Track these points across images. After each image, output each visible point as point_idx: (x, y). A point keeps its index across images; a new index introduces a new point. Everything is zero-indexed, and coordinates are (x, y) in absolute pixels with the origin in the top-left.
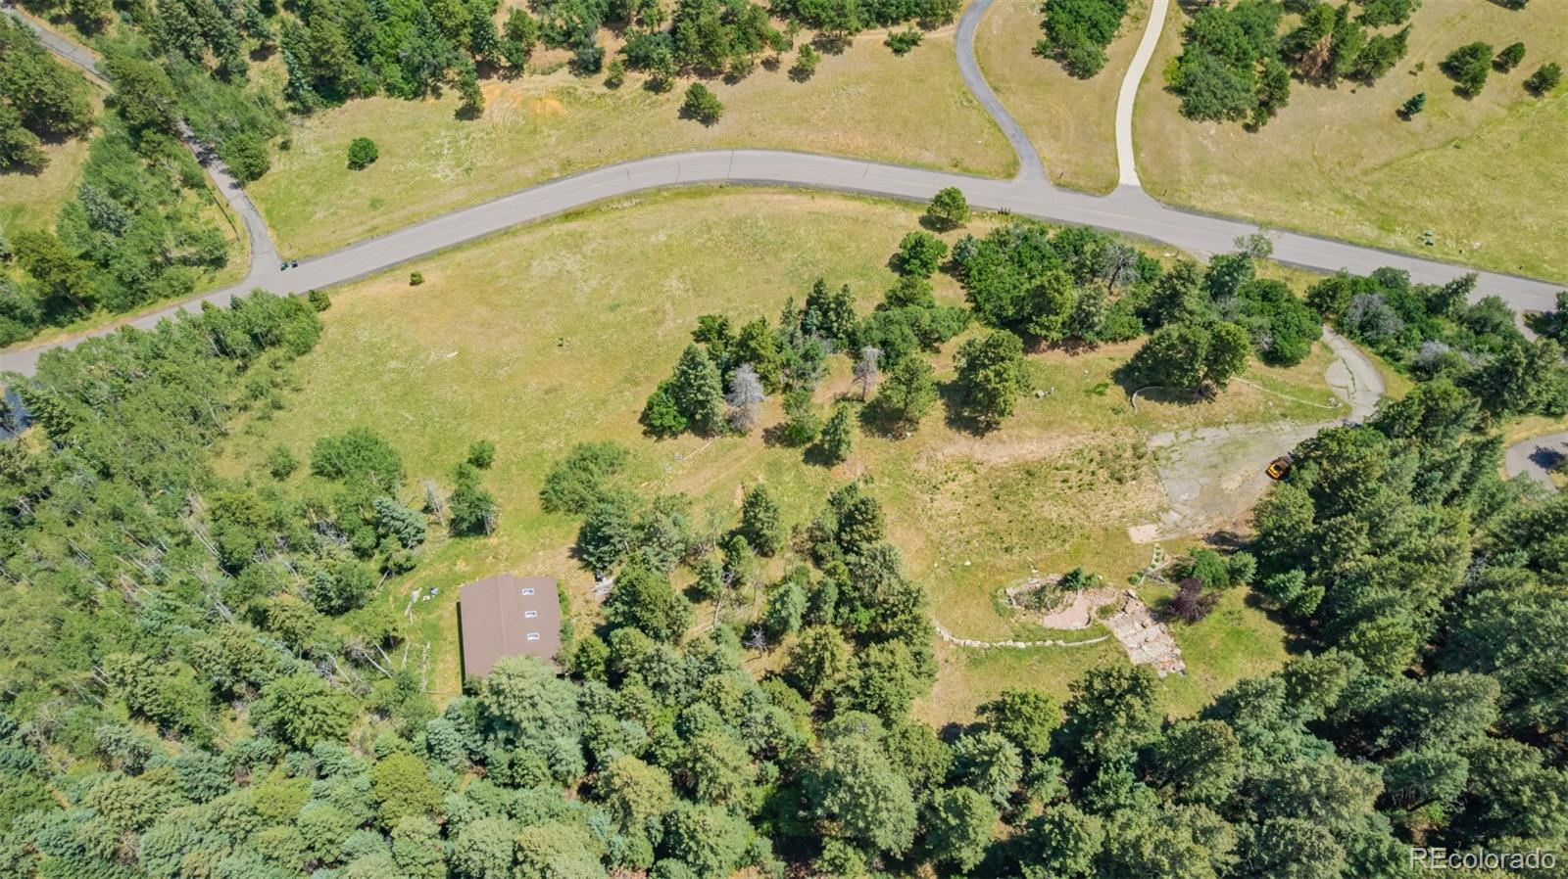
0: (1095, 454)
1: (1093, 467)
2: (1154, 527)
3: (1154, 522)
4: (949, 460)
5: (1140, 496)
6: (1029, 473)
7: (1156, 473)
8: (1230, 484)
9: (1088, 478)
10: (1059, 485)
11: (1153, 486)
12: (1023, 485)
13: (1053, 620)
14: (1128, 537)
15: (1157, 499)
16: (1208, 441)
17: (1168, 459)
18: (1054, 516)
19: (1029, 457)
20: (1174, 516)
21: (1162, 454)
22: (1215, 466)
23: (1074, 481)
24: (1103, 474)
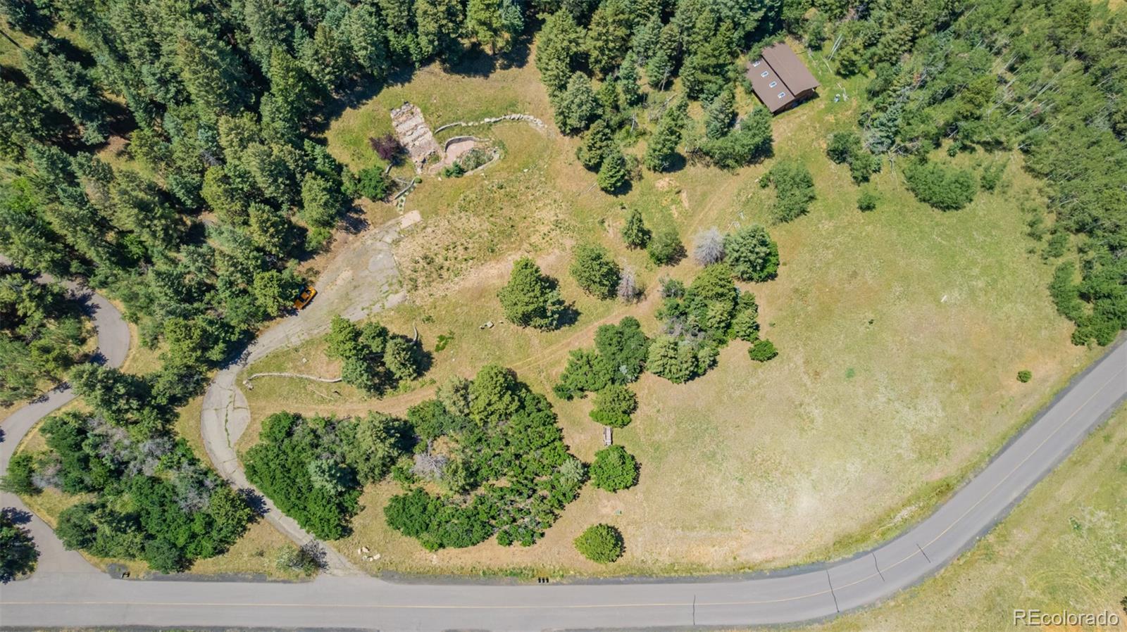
0: (445, 274)
1: (447, 264)
2: (403, 226)
3: (402, 230)
4: (550, 250)
5: (411, 249)
6: (493, 251)
7: (400, 271)
8: (346, 274)
9: (451, 254)
10: (470, 246)
11: (403, 259)
12: (496, 240)
13: (467, 146)
14: (422, 213)
15: (400, 251)
16: (359, 308)
17: (391, 285)
18: (472, 219)
19: (493, 263)
20: (388, 239)
21: (397, 287)
22: (355, 287)
23: (460, 249)
24: (439, 260)
